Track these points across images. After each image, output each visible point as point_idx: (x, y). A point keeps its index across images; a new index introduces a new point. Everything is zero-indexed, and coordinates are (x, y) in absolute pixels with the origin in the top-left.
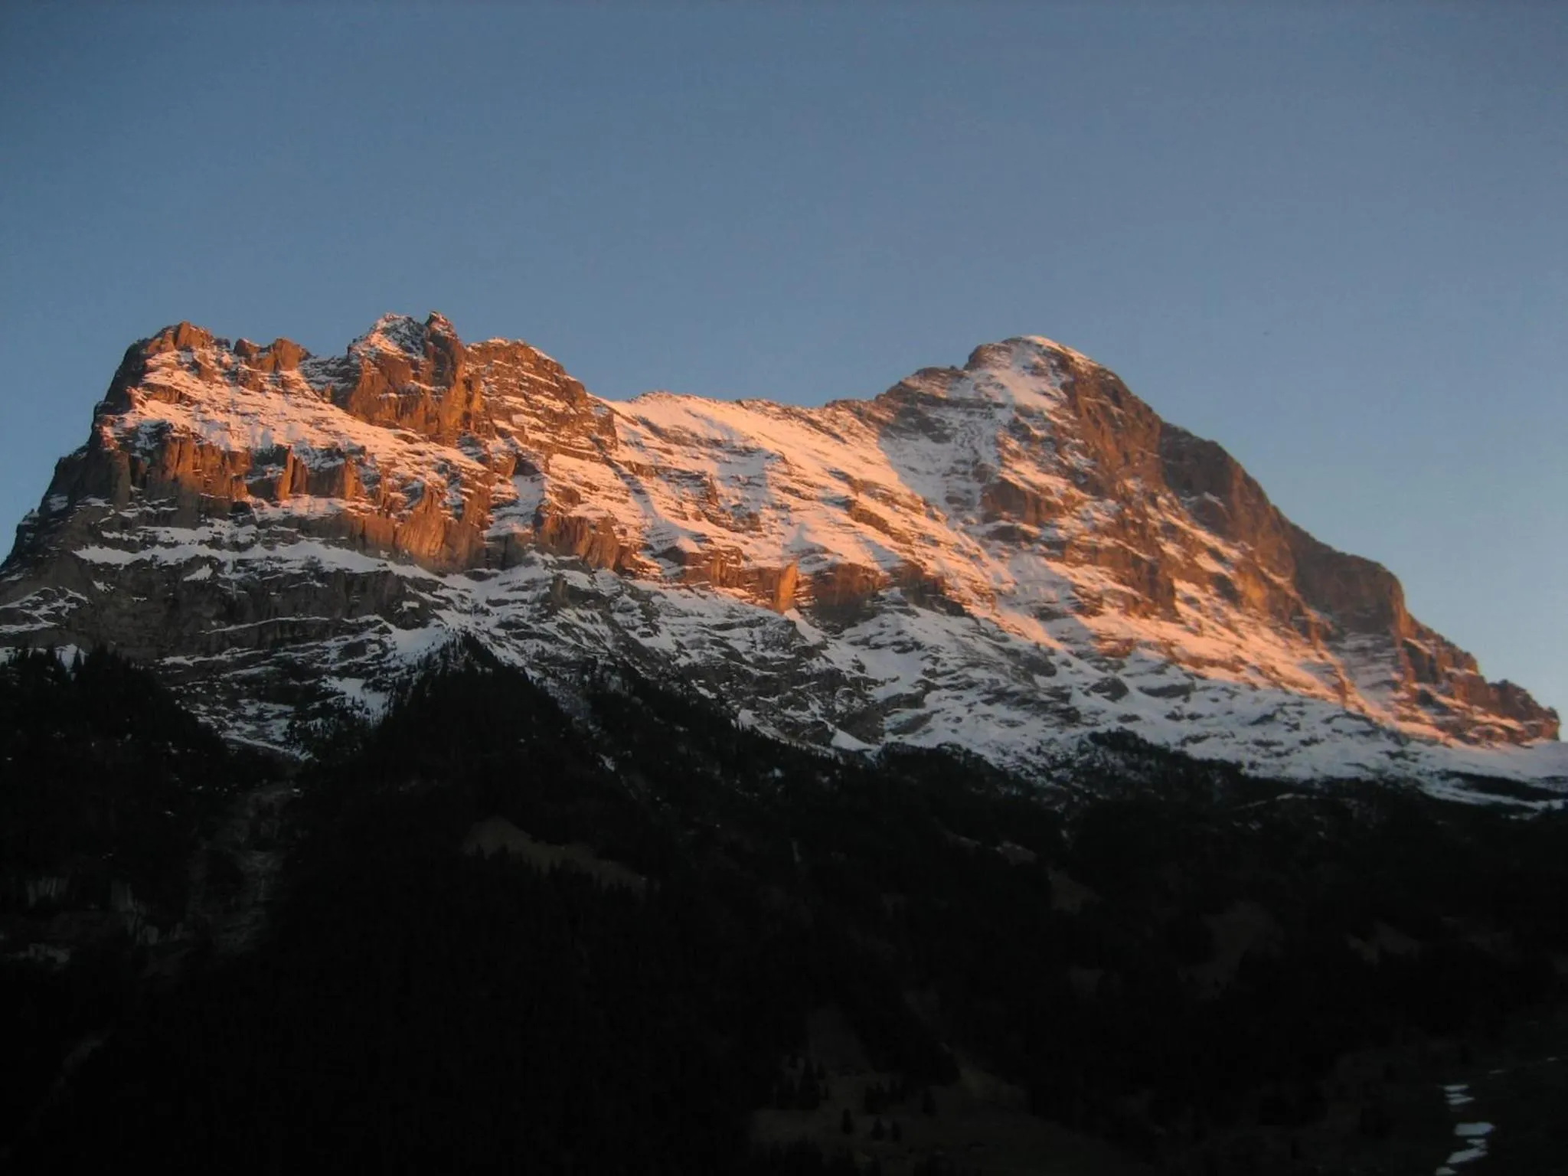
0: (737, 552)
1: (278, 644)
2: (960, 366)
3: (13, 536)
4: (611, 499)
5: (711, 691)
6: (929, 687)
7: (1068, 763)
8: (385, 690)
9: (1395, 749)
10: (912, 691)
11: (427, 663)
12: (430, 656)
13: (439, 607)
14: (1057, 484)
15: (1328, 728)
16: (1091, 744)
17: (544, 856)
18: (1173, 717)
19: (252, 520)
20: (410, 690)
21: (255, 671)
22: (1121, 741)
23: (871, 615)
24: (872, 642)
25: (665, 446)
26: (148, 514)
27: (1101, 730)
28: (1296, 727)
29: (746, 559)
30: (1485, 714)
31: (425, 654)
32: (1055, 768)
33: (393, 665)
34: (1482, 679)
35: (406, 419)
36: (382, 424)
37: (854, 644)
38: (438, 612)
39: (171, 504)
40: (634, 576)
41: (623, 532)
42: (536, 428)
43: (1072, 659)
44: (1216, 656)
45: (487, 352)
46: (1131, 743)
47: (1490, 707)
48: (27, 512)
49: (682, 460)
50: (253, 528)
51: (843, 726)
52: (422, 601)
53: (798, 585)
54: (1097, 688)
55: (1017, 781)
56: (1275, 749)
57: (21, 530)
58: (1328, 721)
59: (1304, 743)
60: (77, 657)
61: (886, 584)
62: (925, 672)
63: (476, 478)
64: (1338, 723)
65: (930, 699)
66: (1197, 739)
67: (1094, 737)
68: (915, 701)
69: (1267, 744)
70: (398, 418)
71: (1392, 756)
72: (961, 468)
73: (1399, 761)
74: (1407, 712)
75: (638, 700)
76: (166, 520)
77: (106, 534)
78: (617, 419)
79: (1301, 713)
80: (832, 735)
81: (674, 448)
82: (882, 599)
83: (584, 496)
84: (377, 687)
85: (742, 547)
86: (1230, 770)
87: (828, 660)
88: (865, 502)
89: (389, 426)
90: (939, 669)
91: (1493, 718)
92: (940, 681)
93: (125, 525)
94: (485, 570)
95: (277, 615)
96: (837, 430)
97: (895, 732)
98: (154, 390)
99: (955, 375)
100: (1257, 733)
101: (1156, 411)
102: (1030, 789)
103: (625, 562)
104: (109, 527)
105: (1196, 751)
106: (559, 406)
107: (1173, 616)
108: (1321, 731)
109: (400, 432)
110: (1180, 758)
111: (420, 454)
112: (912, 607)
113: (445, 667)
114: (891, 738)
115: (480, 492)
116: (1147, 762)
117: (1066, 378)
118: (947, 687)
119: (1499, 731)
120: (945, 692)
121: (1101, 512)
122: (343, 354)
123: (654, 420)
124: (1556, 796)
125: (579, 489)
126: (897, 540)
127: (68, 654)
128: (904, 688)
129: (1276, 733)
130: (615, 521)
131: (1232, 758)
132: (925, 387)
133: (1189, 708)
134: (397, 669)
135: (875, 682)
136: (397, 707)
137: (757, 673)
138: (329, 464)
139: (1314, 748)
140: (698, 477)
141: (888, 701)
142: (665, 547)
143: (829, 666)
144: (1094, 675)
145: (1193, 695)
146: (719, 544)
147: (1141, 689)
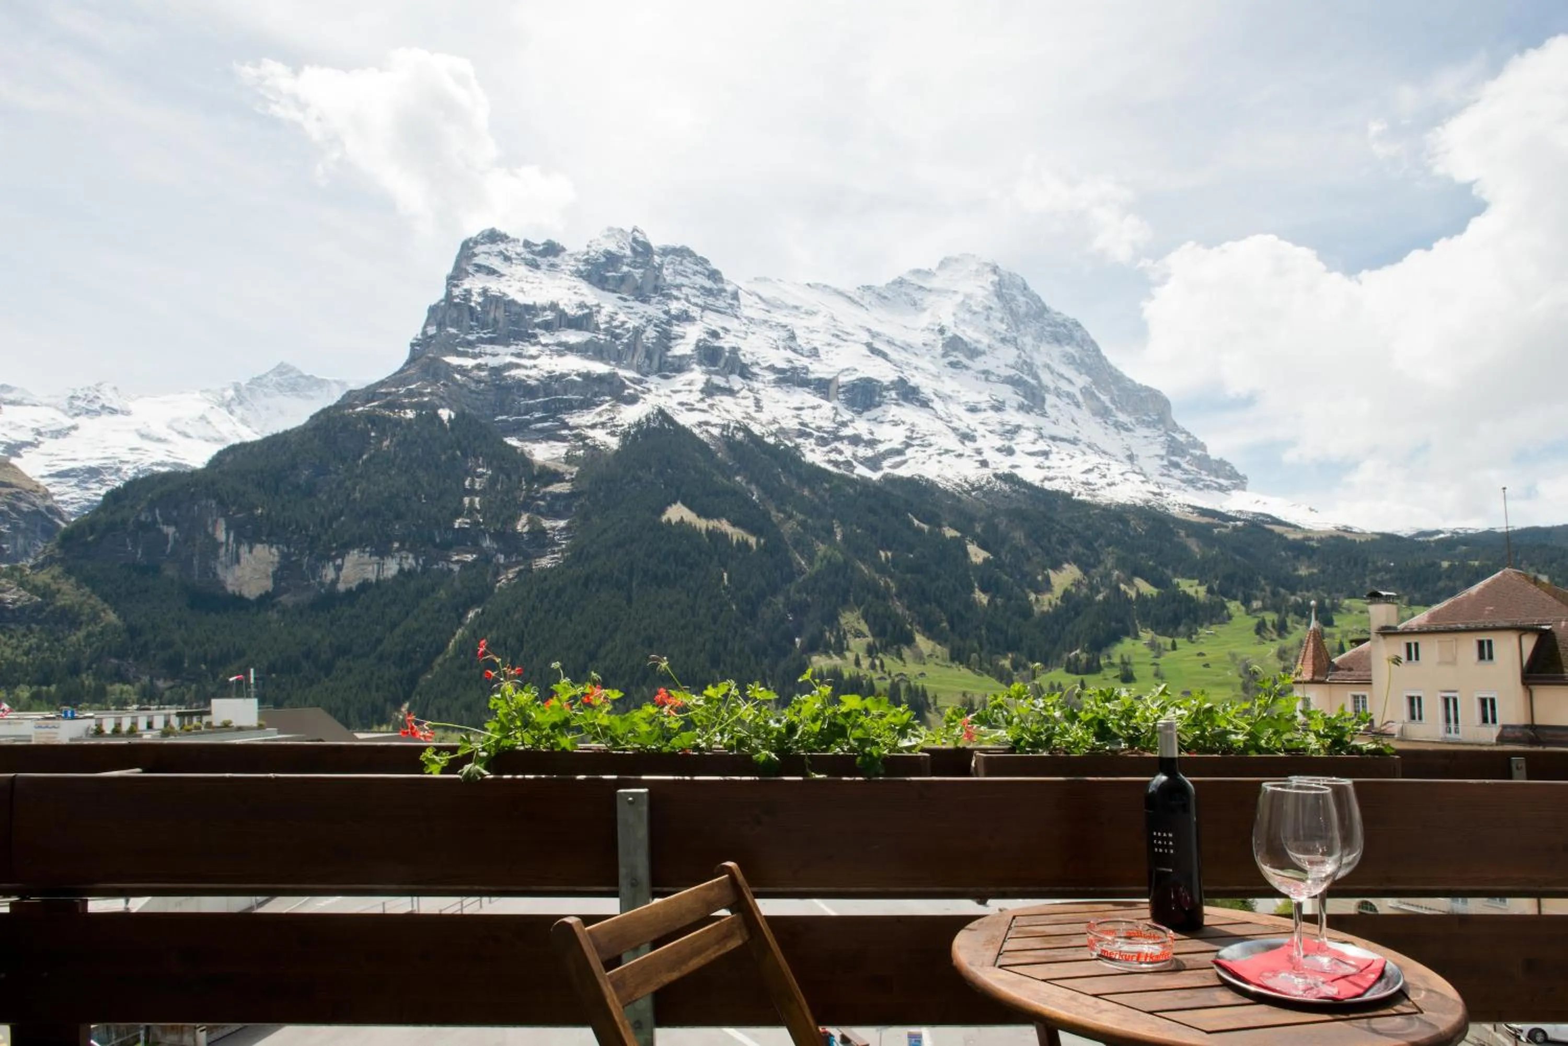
0: (806, 368)
1: (559, 410)
2: (934, 269)
3: (408, 348)
4: (737, 336)
5: (791, 442)
6: (908, 445)
7: (980, 488)
8: (616, 436)
9: (1157, 490)
10: (899, 447)
11: (639, 424)
12: (640, 420)
13: (643, 393)
14: (985, 340)
15: (1121, 478)
16: (994, 479)
17: (702, 524)
18: (1039, 467)
19: (539, 343)
20: (630, 438)
21: (546, 424)
22: (1010, 478)
23: (879, 405)
24: (879, 420)
25: (767, 308)
26: (482, 338)
27: (1000, 472)
28: (1105, 476)
29: (812, 373)
30: (1208, 475)
31: (637, 419)
32: (974, 490)
33: (620, 423)
34: (1207, 457)
35: (623, 287)
36: (609, 290)
37: (869, 420)
38: (644, 396)
39: (493, 333)
40: (751, 379)
41: (744, 355)
42: (695, 296)
43: (987, 434)
44: (1065, 436)
45: (665, 252)
46: (1016, 480)
47: (1211, 471)
48: (414, 335)
49: (778, 317)
50: (539, 347)
51: (861, 463)
52: (636, 390)
53: (839, 387)
54: (999, 450)
55: (953, 495)
56: (1092, 487)
57: (412, 345)
58: (1123, 474)
59: (1109, 485)
60: (450, 416)
61: (887, 389)
62: (907, 437)
63: (663, 323)
64: (1128, 476)
65: (909, 452)
66: (1050, 479)
67: (995, 475)
68: (899, 452)
69: (1088, 484)
70: (619, 287)
71: (1155, 494)
72: (932, 327)
73: (1158, 497)
74: (1165, 472)
75: (751, 445)
76: (491, 341)
77: (460, 349)
78: (740, 291)
79: (1108, 469)
80: (855, 467)
81: (772, 310)
82: (885, 397)
83: (722, 335)
84: (613, 434)
85: (809, 366)
86: (1067, 497)
87: (854, 428)
88: (878, 345)
89: (614, 291)
90: (914, 436)
91: (1212, 478)
92: (915, 442)
93: (470, 344)
94: (668, 373)
95: (556, 395)
96: (862, 303)
97: (890, 467)
98: (479, 268)
99: (929, 273)
100: (1083, 478)
101: (1044, 299)
102: (959, 500)
103: (745, 371)
104: (460, 344)
105: (1048, 486)
106: (708, 284)
107: (1044, 415)
108: (1118, 479)
109: (619, 295)
110: (1041, 490)
111: (632, 308)
112: (901, 402)
113: (648, 426)
114: (887, 470)
115: (664, 330)
116: (1023, 490)
117: (996, 278)
118: (918, 445)
119: (1215, 485)
120: (916, 448)
121: (1009, 354)
122: (585, 249)
123: (761, 294)
124: (1239, 520)
125: (720, 331)
126: (895, 365)
127: (445, 414)
128: (896, 445)
129: (1093, 477)
130: (739, 349)
131: (1068, 490)
132: (914, 280)
133: (1047, 463)
134: (622, 425)
135: (880, 442)
136: (623, 446)
137: (816, 434)
138: (580, 313)
139: (1113, 488)
140: (785, 326)
141: (886, 451)
142: (767, 364)
143: (856, 432)
144: (999, 443)
145: (1051, 456)
146: (797, 364)
147: (1023, 451)
